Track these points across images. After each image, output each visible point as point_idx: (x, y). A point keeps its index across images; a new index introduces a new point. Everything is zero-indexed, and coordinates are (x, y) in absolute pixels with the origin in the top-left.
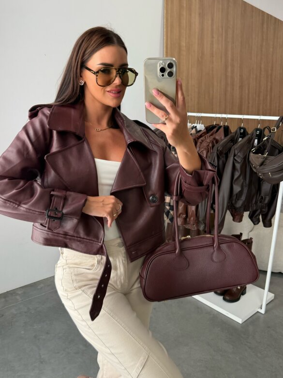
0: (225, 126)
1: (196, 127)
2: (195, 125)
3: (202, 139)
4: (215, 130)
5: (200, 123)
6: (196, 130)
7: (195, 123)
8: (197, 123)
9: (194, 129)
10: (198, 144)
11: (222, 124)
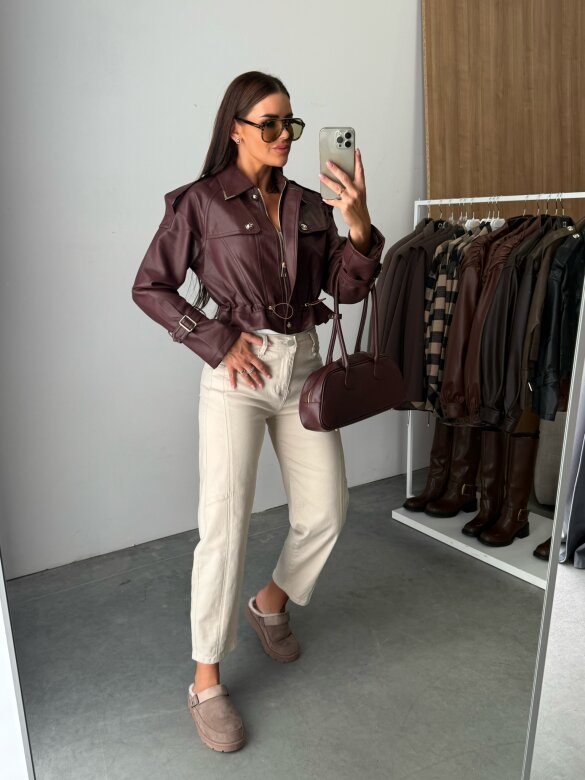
0: (543, 216)
1: (489, 223)
2: (487, 220)
3: (498, 242)
4: (525, 223)
5: (496, 217)
6: (490, 229)
7: (486, 218)
8: (491, 218)
9: (485, 229)
10: (492, 252)
11: (538, 213)
